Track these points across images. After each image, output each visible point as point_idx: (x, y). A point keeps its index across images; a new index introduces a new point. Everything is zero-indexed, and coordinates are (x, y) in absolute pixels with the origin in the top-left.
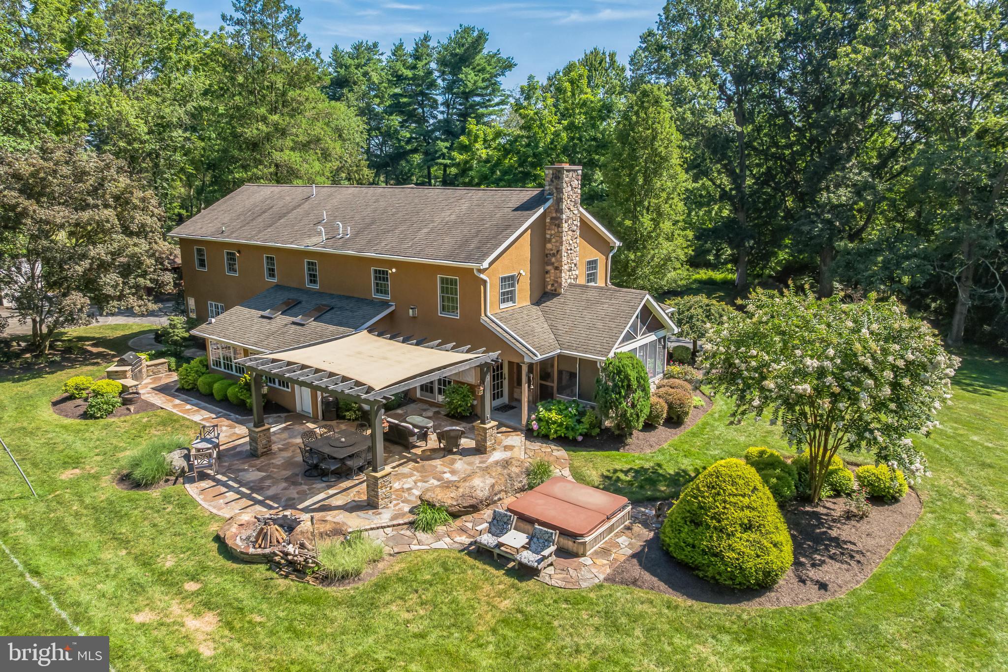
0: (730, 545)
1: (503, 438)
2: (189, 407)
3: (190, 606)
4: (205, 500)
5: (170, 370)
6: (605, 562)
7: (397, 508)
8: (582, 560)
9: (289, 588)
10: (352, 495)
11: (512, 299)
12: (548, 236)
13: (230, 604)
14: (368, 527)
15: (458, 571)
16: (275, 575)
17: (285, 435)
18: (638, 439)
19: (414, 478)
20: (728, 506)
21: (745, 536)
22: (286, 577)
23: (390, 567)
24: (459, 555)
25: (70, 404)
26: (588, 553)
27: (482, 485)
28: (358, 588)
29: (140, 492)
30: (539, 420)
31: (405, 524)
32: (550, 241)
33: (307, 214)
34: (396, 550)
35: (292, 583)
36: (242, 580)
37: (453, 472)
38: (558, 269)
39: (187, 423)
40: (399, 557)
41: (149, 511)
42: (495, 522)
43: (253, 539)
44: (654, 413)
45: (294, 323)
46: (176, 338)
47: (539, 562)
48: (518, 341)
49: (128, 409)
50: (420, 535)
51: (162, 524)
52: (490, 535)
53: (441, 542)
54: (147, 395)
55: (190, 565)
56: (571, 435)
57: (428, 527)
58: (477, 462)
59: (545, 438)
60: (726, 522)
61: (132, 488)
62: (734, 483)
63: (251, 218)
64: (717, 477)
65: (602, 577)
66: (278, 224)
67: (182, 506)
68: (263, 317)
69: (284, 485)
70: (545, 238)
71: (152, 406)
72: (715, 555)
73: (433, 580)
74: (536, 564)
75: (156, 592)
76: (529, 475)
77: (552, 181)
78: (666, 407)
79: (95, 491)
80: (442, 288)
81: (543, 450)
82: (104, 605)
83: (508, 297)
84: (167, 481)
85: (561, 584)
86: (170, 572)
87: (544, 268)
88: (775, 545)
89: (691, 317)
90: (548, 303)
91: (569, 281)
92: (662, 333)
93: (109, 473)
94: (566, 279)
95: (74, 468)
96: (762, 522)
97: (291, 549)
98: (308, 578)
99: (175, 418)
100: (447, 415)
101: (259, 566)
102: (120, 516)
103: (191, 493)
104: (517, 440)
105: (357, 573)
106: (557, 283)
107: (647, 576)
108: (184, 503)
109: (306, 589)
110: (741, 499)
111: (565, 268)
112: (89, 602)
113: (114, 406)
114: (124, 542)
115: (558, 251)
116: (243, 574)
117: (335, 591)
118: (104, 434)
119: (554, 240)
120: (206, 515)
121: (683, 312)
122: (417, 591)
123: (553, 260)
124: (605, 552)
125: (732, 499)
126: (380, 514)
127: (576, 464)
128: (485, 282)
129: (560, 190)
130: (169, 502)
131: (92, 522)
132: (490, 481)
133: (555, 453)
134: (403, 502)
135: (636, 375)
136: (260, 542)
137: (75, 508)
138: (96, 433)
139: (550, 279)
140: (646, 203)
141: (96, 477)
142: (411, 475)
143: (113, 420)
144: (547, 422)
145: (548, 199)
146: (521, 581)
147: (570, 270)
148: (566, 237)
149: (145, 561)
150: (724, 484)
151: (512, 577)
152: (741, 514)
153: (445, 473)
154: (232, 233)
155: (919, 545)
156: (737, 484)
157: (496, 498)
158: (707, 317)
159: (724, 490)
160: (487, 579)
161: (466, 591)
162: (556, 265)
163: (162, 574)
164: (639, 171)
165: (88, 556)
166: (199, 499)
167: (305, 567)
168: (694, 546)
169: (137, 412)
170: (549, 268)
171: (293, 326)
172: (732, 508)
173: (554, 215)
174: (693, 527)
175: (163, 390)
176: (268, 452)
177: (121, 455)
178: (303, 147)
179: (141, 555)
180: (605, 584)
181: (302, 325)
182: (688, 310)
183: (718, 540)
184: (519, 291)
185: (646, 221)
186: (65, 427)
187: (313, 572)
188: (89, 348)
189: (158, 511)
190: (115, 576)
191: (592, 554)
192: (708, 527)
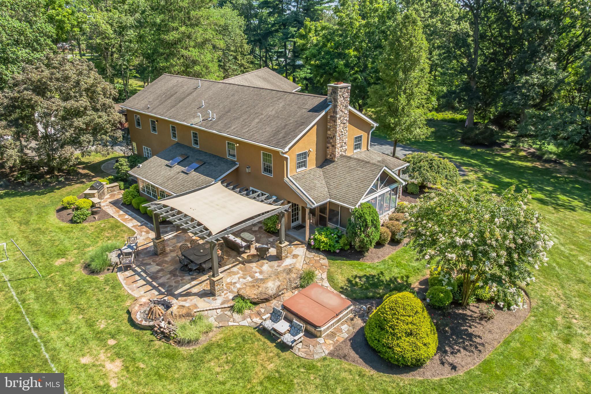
0: (398, 344)
1: (294, 248)
2: (127, 216)
3: (109, 355)
4: (126, 284)
5: (120, 189)
6: (331, 342)
7: (226, 296)
8: (318, 340)
9: (160, 347)
10: (203, 285)
11: (305, 166)
12: (329, 127)
13: (129, 355)
14: (208, 308)
15: (250, 342)
16: (155, 338)
17: (175, 241)
18: (372, 253)
19: (239, 275)
20: (399, 322)
21: (407, 339)
22: (160, 340)
23: (216, 336)
24: (253, 331)
25: (65, 212)
26: (323, 336)
27: (272, 286)
28: (195, 350)
29: (94, 277)
30: (315, 239)
31: (229, 307)
32: (329, 130)
33: (194, 100)
34: (220, 325)
35: (162, 343)
36: (137, 340)
37: (261, 273)
38: (334, 146)
39: (124, 229)
40: (221, 329)
41: (97, 290)
42: (274, 314)
43: (147, 312)
44: (383, 238)
45: (183, 172)
46: (123, 171)
47: (293, 342)
48: (304, 194)
49: (95, 218)
50: (236, 316)
51: (102, 300)
52: (270, 321)
53: (245, 321)
54: (106, 207)
55: (112, 328)
56: (332, 250)
57: (240, 311)
58: (276, 265)
59: (317, 250)
60: (397, 331)
61: (89, 274)
62: (404, 309)
63: (164, 99)
64: (396, 304)
65: (327, 352)
66: (178, 106)
67: (113, 287)
68: (167, 165)
69: (169, 276)
70: (327, 127)
71: (107, 215)
72: (390, 348)
73: (236, 347)
74: (291, 344)
75: (93, 344)
76: (301, 279)
77: (331, 94)
78: (391, 234)
79: (71, 275)
80: (264, 158)
81: (315, 258)
82: (67, 351)
83: (302, 164)
84: (108, 270)
85: (303, 355)
86: (102, 332)
87: (326, 145)
88: (425, 345)
89: (420, 168)
90: (327, 166)
91: (340, 153)
92: (394, 186)
93: (80, 262)
94: (338, 152)
95: (63, 258)
96: (418, 332)
97: (163, 324)
98: (171, 341)
99: (118, 224)
100: (266, 230)
101: (147, 331)
102: (81, 292)
103: (120, 279)
104: (301, 251)
105: (197, 340)
106: (333, 154)
107: (353, 354)
108: (116, 286)
109: (169, 348)
110: (408, 318)
111: (338, 146)
112: (60, 349)
113: (87, 216)
114: (82, 310)
115: (334, 136)
116: (138, 336)
117: (184, 350)
118: (80, 235)
119: (332, 129)
120: (126, 294)
121: (416, 163)
122: (226, 354)
123: (331, 141)
124: (332, 335)
125: (402, 318)
126: (216, 300)
127: (332, 270)
128: (287, 158)
129: (336, 100)
130: (108, 285)
131: (67, 296)
132: (278, 283)
133: (322, 261)
134: (230, 292)
135: (371, 218)
136: (150, 315)
137: (60, 285)
138: (76, 233)
139: (329, 151)
140: (403, 88)
141: (72, 265)
142: (238, 273)
143: (86, 224)
144: (319, 241)
145: (329, 105)
146: (282, 351)
147: (341, 147)
148: (340, 128)
149: (90, 324)
150: (399, 309)
151: (278, 348)
152: (406, 327)
153: (256, 272)
154: (153, 109)
155: (518, 340)
156: (406, 309)
157: (280, 293)
158: (430, 167)
159: (398, 312)
160: (264, 349)
161: (252, 356)
162: (333, 144)
163: (98, 333)
164: (400, 67)
165: (63, 318)
166: (123, 283)
167: (170, 335)
168: (379, 341)
169: (99, 219)
170: (329, 145)
171: (182, 174)
172: (402, 323)
173: (332, 114)
174: (380, 330)
175: (115, 203)
176: (164, 253)
177: (87, 250)
178: (201, 45)
179: (90, 319)
180: (328, 357)
181: (187, 174)
182: (419, 162)
183: (392, 340)
184: (309, 160)
185: (402, 99)
186: (61, 229)
187: (174, 338)
188: (81, 171)
189: (101, 291)
190: (75, 332)
191: (325, 336)
192: (387, 332)
